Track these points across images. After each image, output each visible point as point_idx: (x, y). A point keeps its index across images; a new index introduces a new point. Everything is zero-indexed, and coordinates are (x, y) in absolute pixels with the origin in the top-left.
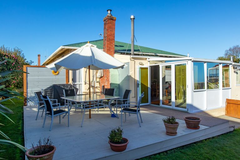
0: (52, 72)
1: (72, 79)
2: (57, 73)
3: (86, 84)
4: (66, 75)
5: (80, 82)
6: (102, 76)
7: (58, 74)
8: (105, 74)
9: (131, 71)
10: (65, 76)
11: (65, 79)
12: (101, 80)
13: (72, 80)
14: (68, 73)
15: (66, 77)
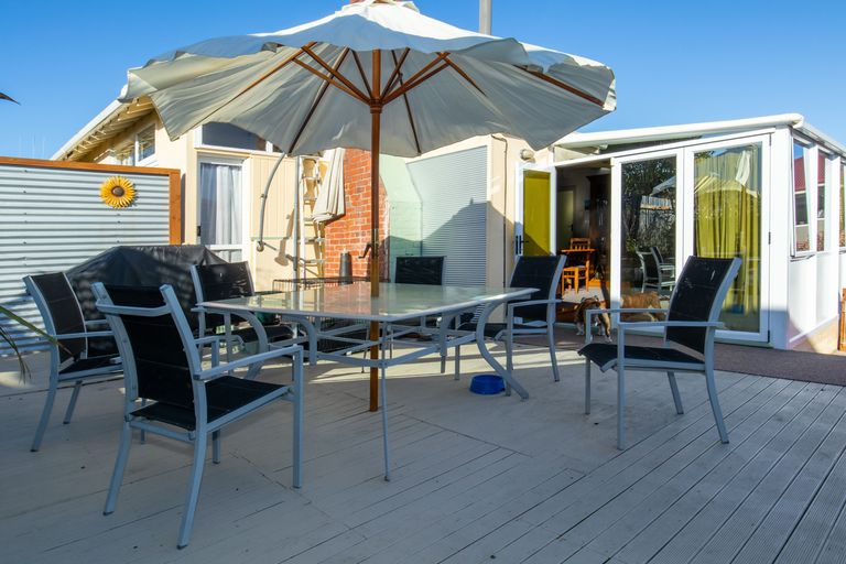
0: (98, 193)
1: (199, 228)
2: (125, 199)
3: (262, 250)
4: (172, 210)
5: (230, 243)
6: (341, 211)
7: (131, 203)
8: (354, 204)
9: (493, 186)
10: (168, 213)
11: (168, 226)
12: (332, 231)
13: (199, 234)
14: (179, 201)
15: (172, 218)
